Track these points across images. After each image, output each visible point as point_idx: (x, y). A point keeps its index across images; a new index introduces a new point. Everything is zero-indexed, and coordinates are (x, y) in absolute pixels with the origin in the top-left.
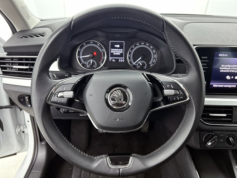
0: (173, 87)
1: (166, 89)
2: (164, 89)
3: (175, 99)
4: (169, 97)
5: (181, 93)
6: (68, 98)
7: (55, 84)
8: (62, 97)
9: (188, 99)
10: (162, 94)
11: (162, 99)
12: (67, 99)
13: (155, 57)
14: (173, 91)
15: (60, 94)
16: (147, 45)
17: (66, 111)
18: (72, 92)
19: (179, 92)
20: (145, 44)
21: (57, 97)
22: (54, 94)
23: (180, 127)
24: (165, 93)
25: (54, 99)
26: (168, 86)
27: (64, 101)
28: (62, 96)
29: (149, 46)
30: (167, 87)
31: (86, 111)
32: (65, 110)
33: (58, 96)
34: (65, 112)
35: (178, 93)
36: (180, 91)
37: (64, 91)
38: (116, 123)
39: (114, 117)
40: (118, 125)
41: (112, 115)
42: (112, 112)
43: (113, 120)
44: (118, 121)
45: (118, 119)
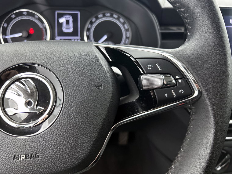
0: (160, 69)
1: (144, 74)
2: (141, 74)
3: (166, 95)
4: (153, 92)
5: (180, 81)
9: (196, 93)
10: (137, 85)
11: (138, 97)
13: (128, 35)
14: (162, 76)
16: (114, 18)
19: (176, 79)
20: (111, 16)
23: (179, 159)
24: (143, 83)
26: (150, 66)
29: (118, 19)
30: (146, 69)
35: (174, 81)
36: (177, 77)
38: (17, 167)
39: (11, 151)
40: (25, 172)
41: (6, 145)
42: (6, 137)
43: (10, 159)
44: (22, 159)
45: (23, 156)
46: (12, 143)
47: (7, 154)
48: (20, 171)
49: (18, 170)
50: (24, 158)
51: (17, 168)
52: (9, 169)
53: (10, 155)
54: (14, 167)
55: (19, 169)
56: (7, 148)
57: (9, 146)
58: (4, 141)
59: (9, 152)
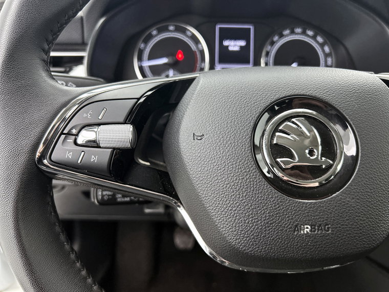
6: (114, 149)
7: (66, 99)
8: (94, 144)
12: (112, 153)
15: (86, 136)
17: (106, 198)
18: (129, 128)
21: (75, 143)
22: (62, 133)
25: (64, 151)
27: (100, 158)
28: (94, 141)
31: (178, 199)
32: (103, 196)
33: (80, 140)
34: (102, 203)
37: (99, 125)
38: (298, 242)
39: (292, 219)
40: (308, 251)
41: (284, 210)
42: (284, 199)
43: (289, 231)
44: (305, 232)
45: (307, 228)
46: (292, 208)
47: (286, 224)
48: (301, 249)
49: (298, 248)
50: (308, 230)
51: (297, 245)
52: (286, 246)
53: (289, 225)
54: (294, 243)
55: (300, 246)
56: (286, 214)
57: (289, 212)
58: (282, 205)
59: (288, 221)
